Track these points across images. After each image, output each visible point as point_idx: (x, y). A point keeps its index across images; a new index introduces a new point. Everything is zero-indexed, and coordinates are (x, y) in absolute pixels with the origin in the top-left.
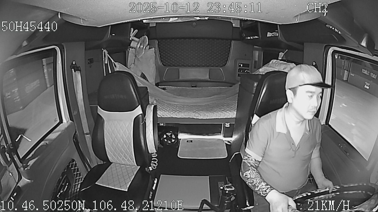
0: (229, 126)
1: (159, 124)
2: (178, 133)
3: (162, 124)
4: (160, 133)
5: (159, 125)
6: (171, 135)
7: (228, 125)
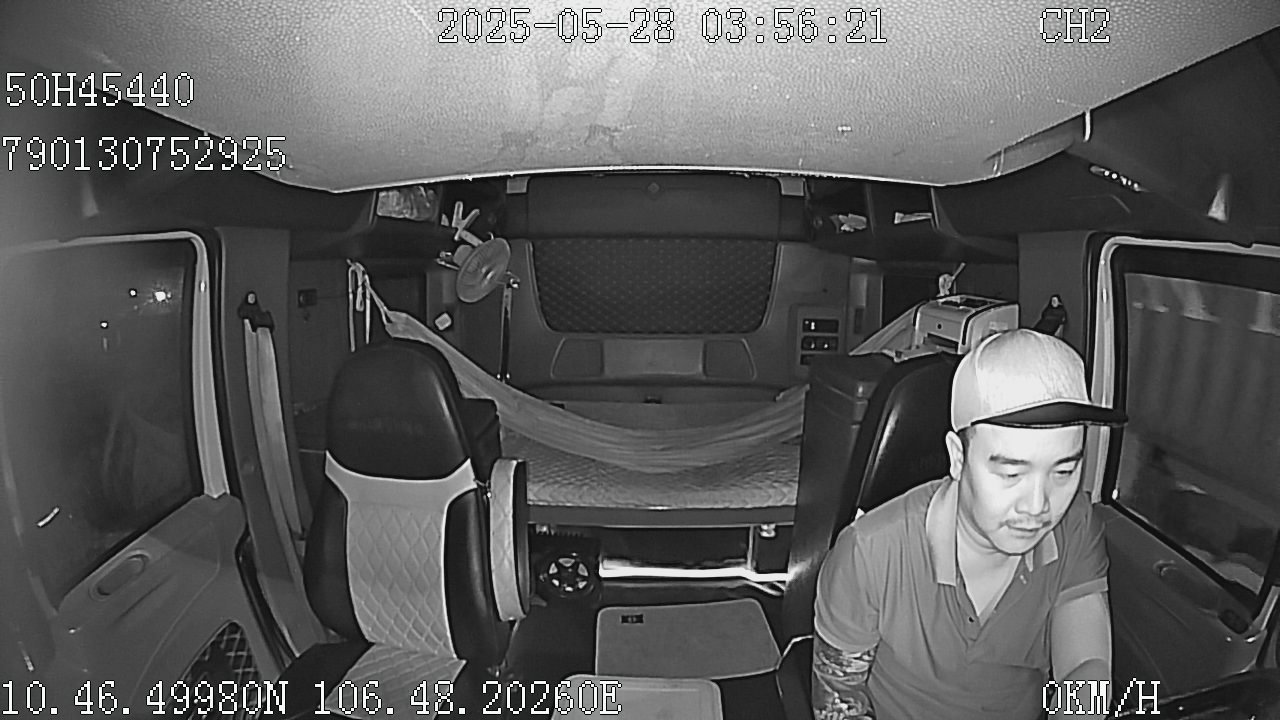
0: (773, 534)
1: (533, 527)
2: (600, 559)
3: (545, 529)
4: (536, 557)
5: (535, 531)
6: (575, 566)
7: (767, 531)
